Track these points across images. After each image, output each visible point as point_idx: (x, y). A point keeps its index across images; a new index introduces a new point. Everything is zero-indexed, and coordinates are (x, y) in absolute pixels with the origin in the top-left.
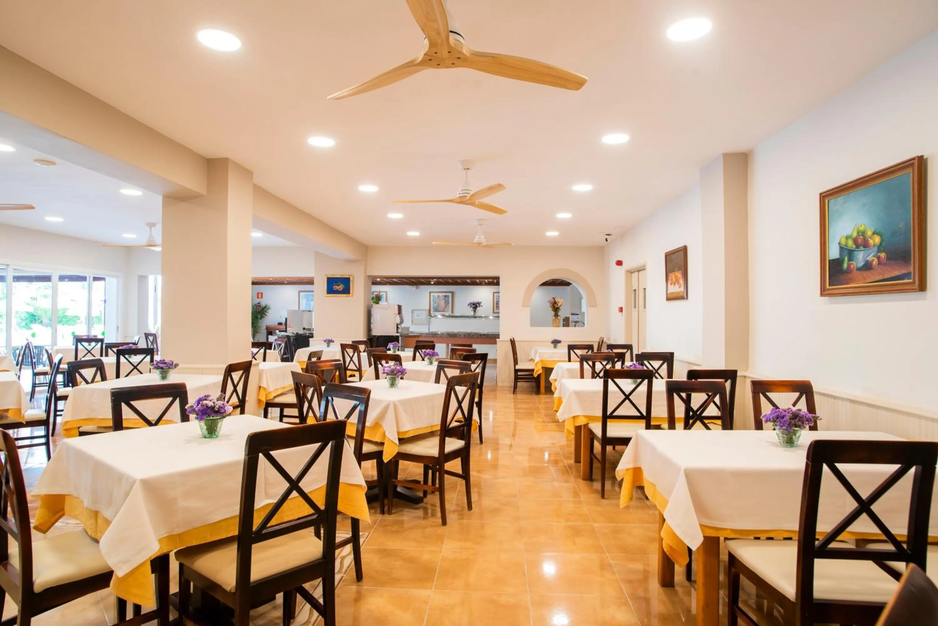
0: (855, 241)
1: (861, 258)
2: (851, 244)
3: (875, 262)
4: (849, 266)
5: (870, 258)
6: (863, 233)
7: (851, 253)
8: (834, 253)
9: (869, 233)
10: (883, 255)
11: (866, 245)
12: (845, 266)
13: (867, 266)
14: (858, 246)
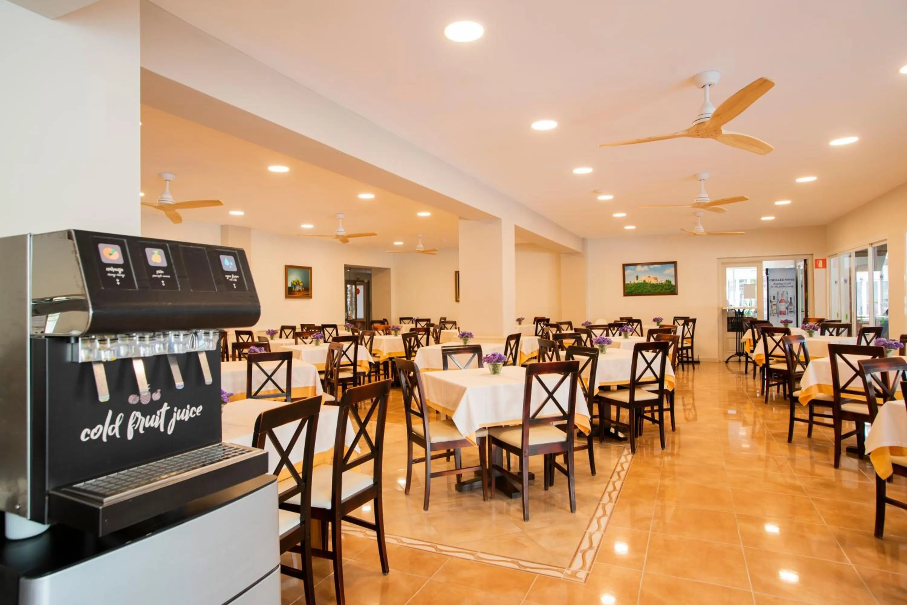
0: (296, 283)
1: (298, 288)
2: (295, 283)
3: (302, 290)
4: (294, 290)
5: (300, 289)
6: (299, 282)
7: (295, 286)
8: (289, 285)
9: (300, 282)
10: (303, 289)
11: (299, 284)
12: (293, 289)
13: (299, 291)
14: (297, 285)
